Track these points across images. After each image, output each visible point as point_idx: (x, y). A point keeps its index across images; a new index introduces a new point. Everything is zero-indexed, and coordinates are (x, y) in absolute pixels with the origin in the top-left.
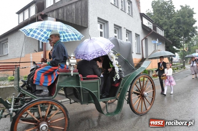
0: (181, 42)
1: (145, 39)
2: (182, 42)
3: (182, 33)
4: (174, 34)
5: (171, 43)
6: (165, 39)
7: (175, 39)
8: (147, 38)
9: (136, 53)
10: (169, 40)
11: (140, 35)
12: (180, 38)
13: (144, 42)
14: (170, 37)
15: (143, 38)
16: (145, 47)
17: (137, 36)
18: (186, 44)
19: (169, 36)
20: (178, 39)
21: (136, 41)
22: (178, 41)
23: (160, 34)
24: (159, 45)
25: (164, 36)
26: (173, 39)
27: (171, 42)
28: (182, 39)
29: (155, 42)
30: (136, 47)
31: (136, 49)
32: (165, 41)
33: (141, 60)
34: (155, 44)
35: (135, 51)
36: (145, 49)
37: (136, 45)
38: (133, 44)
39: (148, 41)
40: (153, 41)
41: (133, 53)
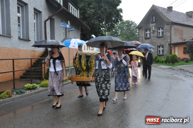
0: (102, 29)
1: (51, 19)
2: (104, 29)
3: (104, 16)
4: (92, 16)
5: (89, 29)
6: (80, 22)
7: (94, 25)
8: (53, 17)
10: (86, 25)
11: (42, 13)
12: (101, 24)
13: (49, 24)
14: (88, 21)
15: (47, 18)
16: (50, 33)
17: (37, 12)
18: (108, 33)
19: (86, 18)
20: (99, 25)
21: (35, 21)
22: (98, 27)
23: (73, 14)
24: (71, 30)
25: (79, 17)
26: (92, 24)
28: (103, 25)
29: (66, 25)
30: (35, 32)
31: (35, 34)
32: (81, 26)
33: (44, 53)
34: (66, 28)
35: (34, 39)
36: (50, 36)
37: (35, 28)
38: (30, 26)
39: (54, 23)
40: (63, 25)
41: (30, 41)
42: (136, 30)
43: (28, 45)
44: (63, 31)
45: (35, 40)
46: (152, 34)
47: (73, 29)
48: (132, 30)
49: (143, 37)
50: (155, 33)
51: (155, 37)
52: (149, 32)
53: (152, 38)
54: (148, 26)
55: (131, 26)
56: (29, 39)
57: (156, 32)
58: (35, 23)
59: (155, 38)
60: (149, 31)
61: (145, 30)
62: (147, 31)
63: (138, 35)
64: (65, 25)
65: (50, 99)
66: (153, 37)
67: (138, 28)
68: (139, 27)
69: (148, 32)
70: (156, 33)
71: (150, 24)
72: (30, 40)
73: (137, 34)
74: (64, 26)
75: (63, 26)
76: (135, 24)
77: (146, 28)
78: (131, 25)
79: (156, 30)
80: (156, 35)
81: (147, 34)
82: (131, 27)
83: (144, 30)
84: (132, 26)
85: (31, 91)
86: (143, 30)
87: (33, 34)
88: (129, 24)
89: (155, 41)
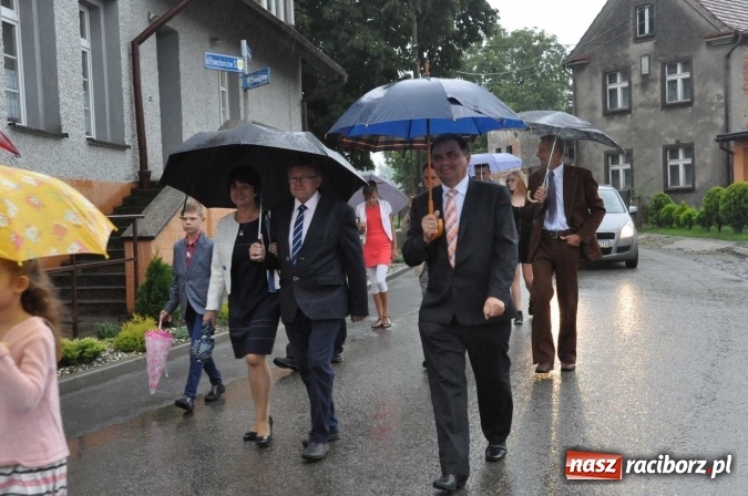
1: (161, 32)
5: (341, 77)
6: (300, 46)
7: (366, 55)
8: (170, 24)
9: (92, 142)
10: (326, 58)
12: (397, 50)
13: (154, 54)
14: (334, 38)
15: (141, 27)
16: (157, 98)
17: (95, 3)
19: (328, 25)
20: (389, 54)
21: (86, 43)
22: (382, 66)
25: (293, 23)
27: (338, 67)
28: (407, 54)
29: (232, 60)
30: (87, 95)
31: (87, 105)
32: (304, 61)
33: (133, 190)
34: (233, 76)
35: (82, 126)
36: (159, 112)
37: (85, 74)
38: (63, 66)
39: (178, 50)
40: (215, 58)
41: (66, 135)
42: (562, 75)
43: (57, 158)
44: (222, 89)
45: (87, 134)
46: (636, 92)
47: (265, 77)
48: (543, 74)
49: (593, 108)
50: (651, 85)
51: (653, 106)
52: (626, 84)
53: (640, 110)
54: (620, 54)
55: (541, 59)
56: (60, 128)
57: (654, 80)
58: (84, 53)
59: (653, 110)
60: (623, 80)
61: (605, 74)
62: (613, 80)
63: (574, 98)
64: (226, 60)
65: (164, 405)
66: (641, 105)
67: (570, 67)
68: (578, 62)
69: (619, 85)
70: (658, 86)
71: (627, 46)
72: (64, 132)
73: (568, 92)
74: (223, 64)
75: (216, 62)
76: (559, 47)
77: (611, 67)
78: (538, 51)
79: (659, 72)
80: (657, 95)
81: (614, 92)
82: (538, 61)
83: (600, 75)
84: (544, 56)
85: (71, 372)
86: (595, 73)
87: (80, 104)
88: (529, 46)
89: (651, 123)
